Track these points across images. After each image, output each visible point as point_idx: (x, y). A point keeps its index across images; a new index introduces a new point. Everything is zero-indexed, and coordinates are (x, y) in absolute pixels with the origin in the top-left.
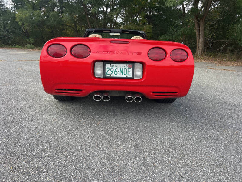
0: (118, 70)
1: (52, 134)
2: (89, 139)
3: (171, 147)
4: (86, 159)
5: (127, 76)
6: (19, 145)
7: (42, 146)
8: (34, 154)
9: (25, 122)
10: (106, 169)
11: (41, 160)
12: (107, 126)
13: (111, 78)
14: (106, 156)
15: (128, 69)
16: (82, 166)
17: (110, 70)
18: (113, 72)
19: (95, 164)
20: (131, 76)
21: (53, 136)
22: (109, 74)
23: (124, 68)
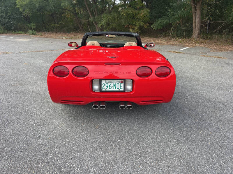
0: (112, 85)
1: (61, 139)
2: (90, 144)
3: (154, 150)
4: (88, 162)
5: (119, 90)
6: (36, 151)
7: (54, 152)
8: (48, 159)
9: (38, 127)
10: (102, 171)
11: (54, 164)
12: (104, 130)
13: (106, 92)
14: (103, 159)
15: (120, 84)
16: (85, 169)
17: (105, 85)
18: (108, 86)
19: (94, 167)
20: (123, 90)
21: (61, 141)
22: (105, 88)
23: (117, 83)
